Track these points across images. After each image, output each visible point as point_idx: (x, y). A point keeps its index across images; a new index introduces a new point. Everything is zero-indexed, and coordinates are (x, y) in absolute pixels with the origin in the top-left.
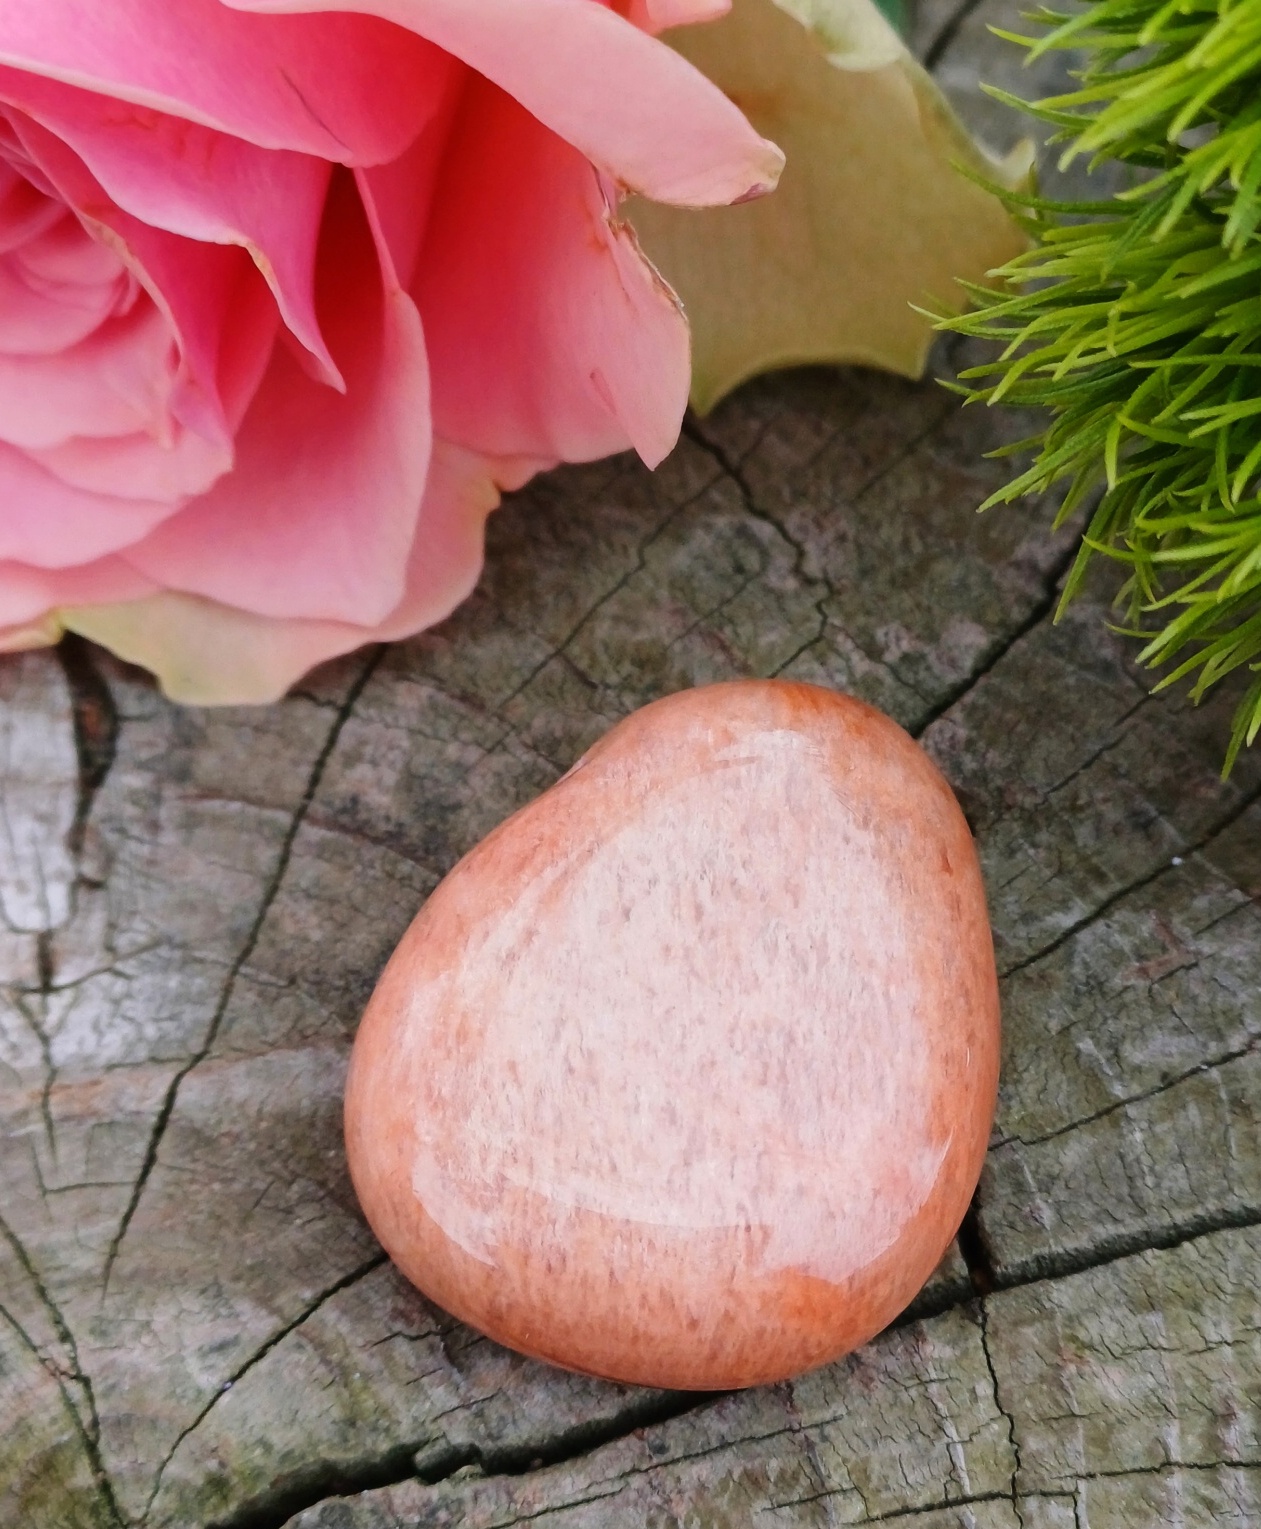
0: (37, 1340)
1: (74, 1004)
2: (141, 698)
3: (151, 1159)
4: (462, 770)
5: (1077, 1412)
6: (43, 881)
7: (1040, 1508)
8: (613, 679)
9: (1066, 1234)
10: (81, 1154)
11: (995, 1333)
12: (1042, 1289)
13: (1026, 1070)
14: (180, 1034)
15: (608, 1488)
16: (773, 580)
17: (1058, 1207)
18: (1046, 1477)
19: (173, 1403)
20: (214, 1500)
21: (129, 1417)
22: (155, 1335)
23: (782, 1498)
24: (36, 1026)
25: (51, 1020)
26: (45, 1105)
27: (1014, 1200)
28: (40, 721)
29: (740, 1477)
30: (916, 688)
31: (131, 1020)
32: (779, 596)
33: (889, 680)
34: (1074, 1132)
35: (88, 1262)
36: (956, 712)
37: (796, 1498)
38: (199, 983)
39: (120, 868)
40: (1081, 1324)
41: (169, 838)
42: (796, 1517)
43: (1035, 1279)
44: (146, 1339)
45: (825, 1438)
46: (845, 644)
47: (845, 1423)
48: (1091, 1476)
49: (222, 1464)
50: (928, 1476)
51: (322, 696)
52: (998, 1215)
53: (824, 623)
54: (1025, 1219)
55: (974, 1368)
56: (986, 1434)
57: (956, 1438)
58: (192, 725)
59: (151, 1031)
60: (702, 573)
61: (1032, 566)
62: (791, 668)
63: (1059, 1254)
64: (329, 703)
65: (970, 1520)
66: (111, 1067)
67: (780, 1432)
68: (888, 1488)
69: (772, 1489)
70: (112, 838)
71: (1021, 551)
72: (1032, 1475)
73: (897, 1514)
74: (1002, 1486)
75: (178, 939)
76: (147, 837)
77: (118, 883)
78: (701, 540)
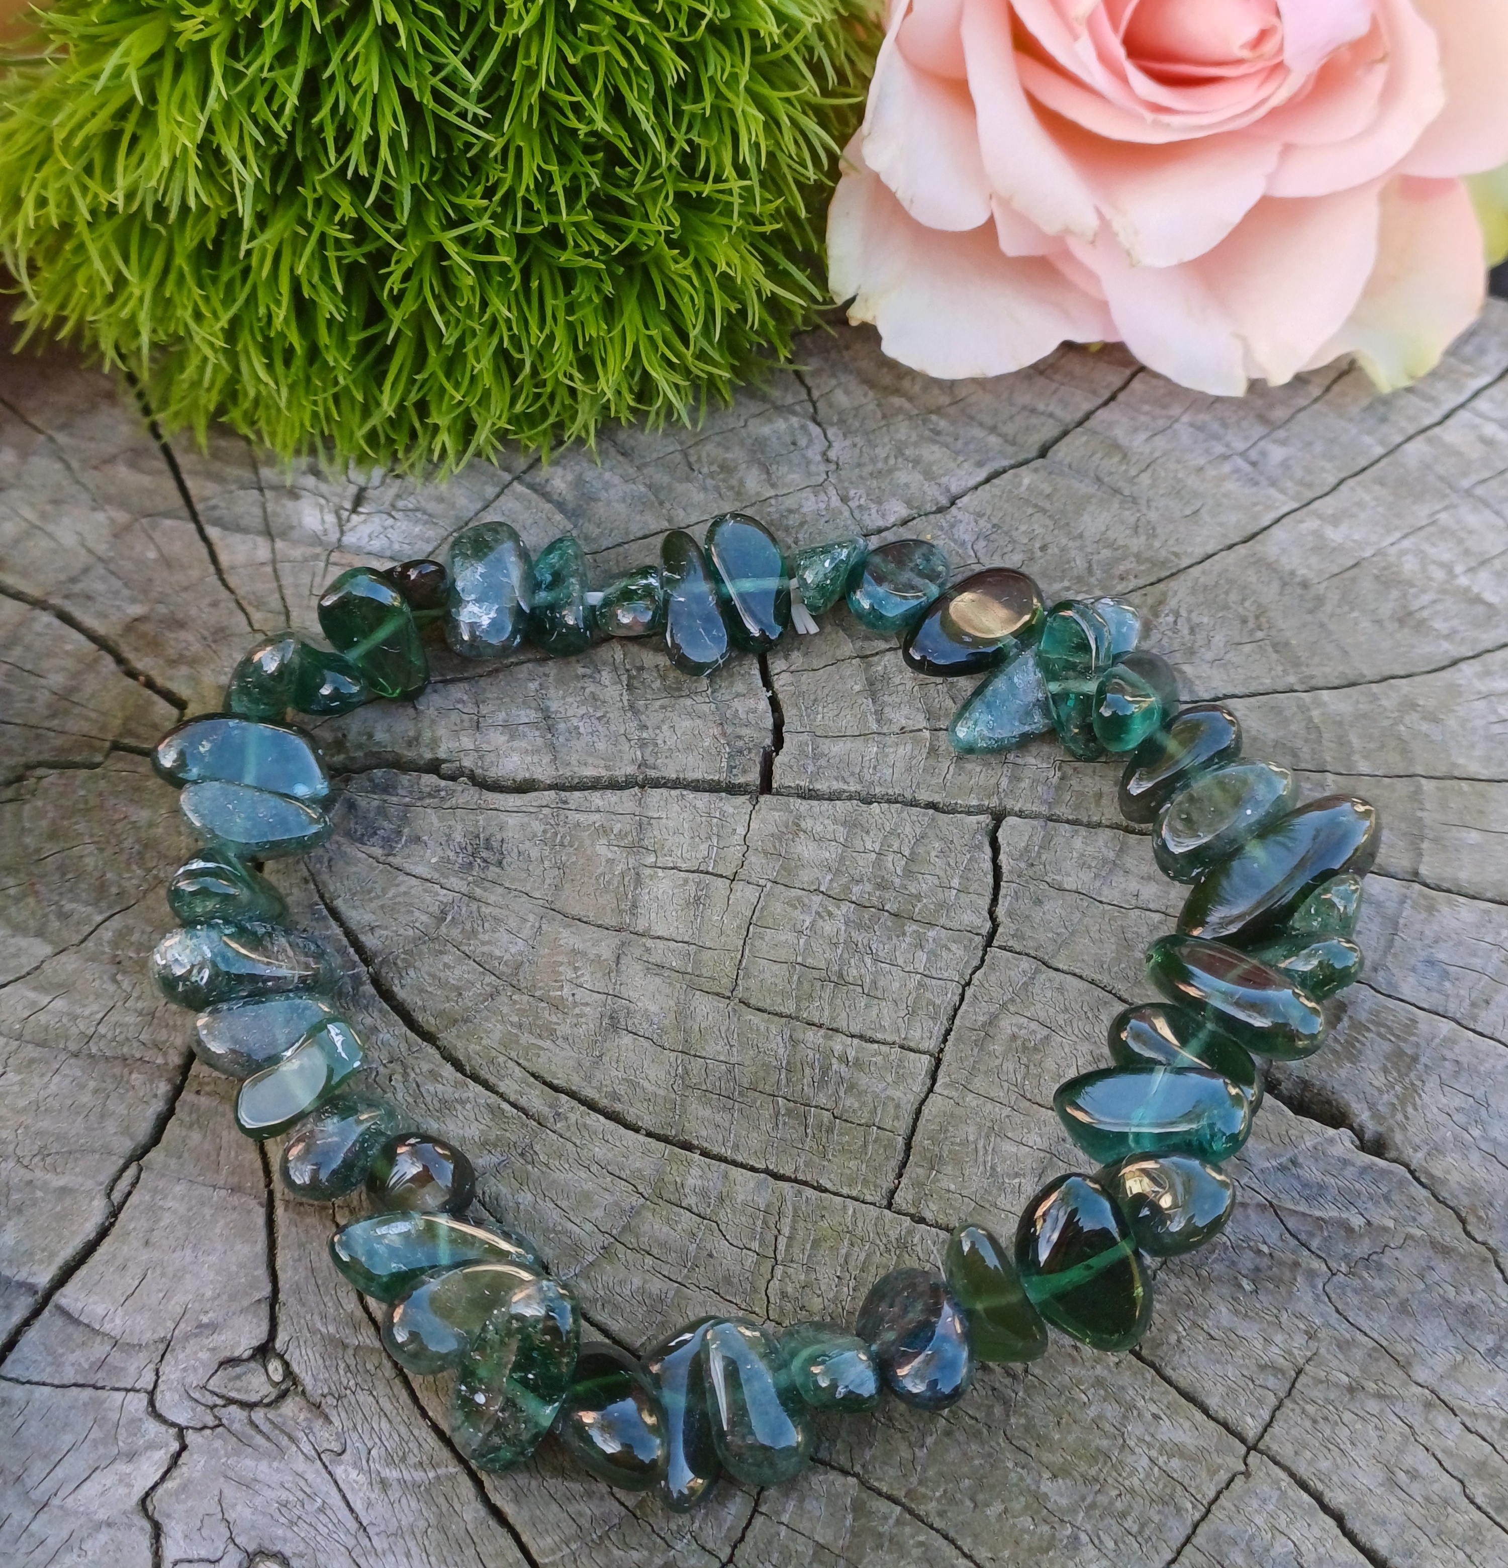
1: (364, 522)
4: (607, 486)
7: (744, 887)
8: (705, 470)
11: (760, 810)
15: (531, 809)
16: (810, 453)
17: (819, 767)
18: (753, 876)
24: (341, 525)
25: (350, 525)
26: (329, 556)
27: (798, 758)
29: (599, 827)
30: (858, 523)
31: (389, 538)
32: (808, 462)
33: (847, 514)
34: (843, 738)
37: (622, 843)
38: (431, 533)
40: (804, 820)
43: (792, 795)
45: (649, 823)
46: (832, 492)
47: (664, 821)
48: (776, 882)
50: (693, 857)
53: (826, 480)
55: (741, 821)
56: (732, 849)
59: (396, 546)
60: (774, 439)
61: (947, 490)
62: (799, 494)
63: (809, 788)
66: (370, 552)
67: (628, 814)
68: (671, 856)
69: (612, 836)
71: (944, 480)
72: (747, 873)
73: (669, 868)
74: (729, 873)
75: (429, 511)
78: (781, 425)
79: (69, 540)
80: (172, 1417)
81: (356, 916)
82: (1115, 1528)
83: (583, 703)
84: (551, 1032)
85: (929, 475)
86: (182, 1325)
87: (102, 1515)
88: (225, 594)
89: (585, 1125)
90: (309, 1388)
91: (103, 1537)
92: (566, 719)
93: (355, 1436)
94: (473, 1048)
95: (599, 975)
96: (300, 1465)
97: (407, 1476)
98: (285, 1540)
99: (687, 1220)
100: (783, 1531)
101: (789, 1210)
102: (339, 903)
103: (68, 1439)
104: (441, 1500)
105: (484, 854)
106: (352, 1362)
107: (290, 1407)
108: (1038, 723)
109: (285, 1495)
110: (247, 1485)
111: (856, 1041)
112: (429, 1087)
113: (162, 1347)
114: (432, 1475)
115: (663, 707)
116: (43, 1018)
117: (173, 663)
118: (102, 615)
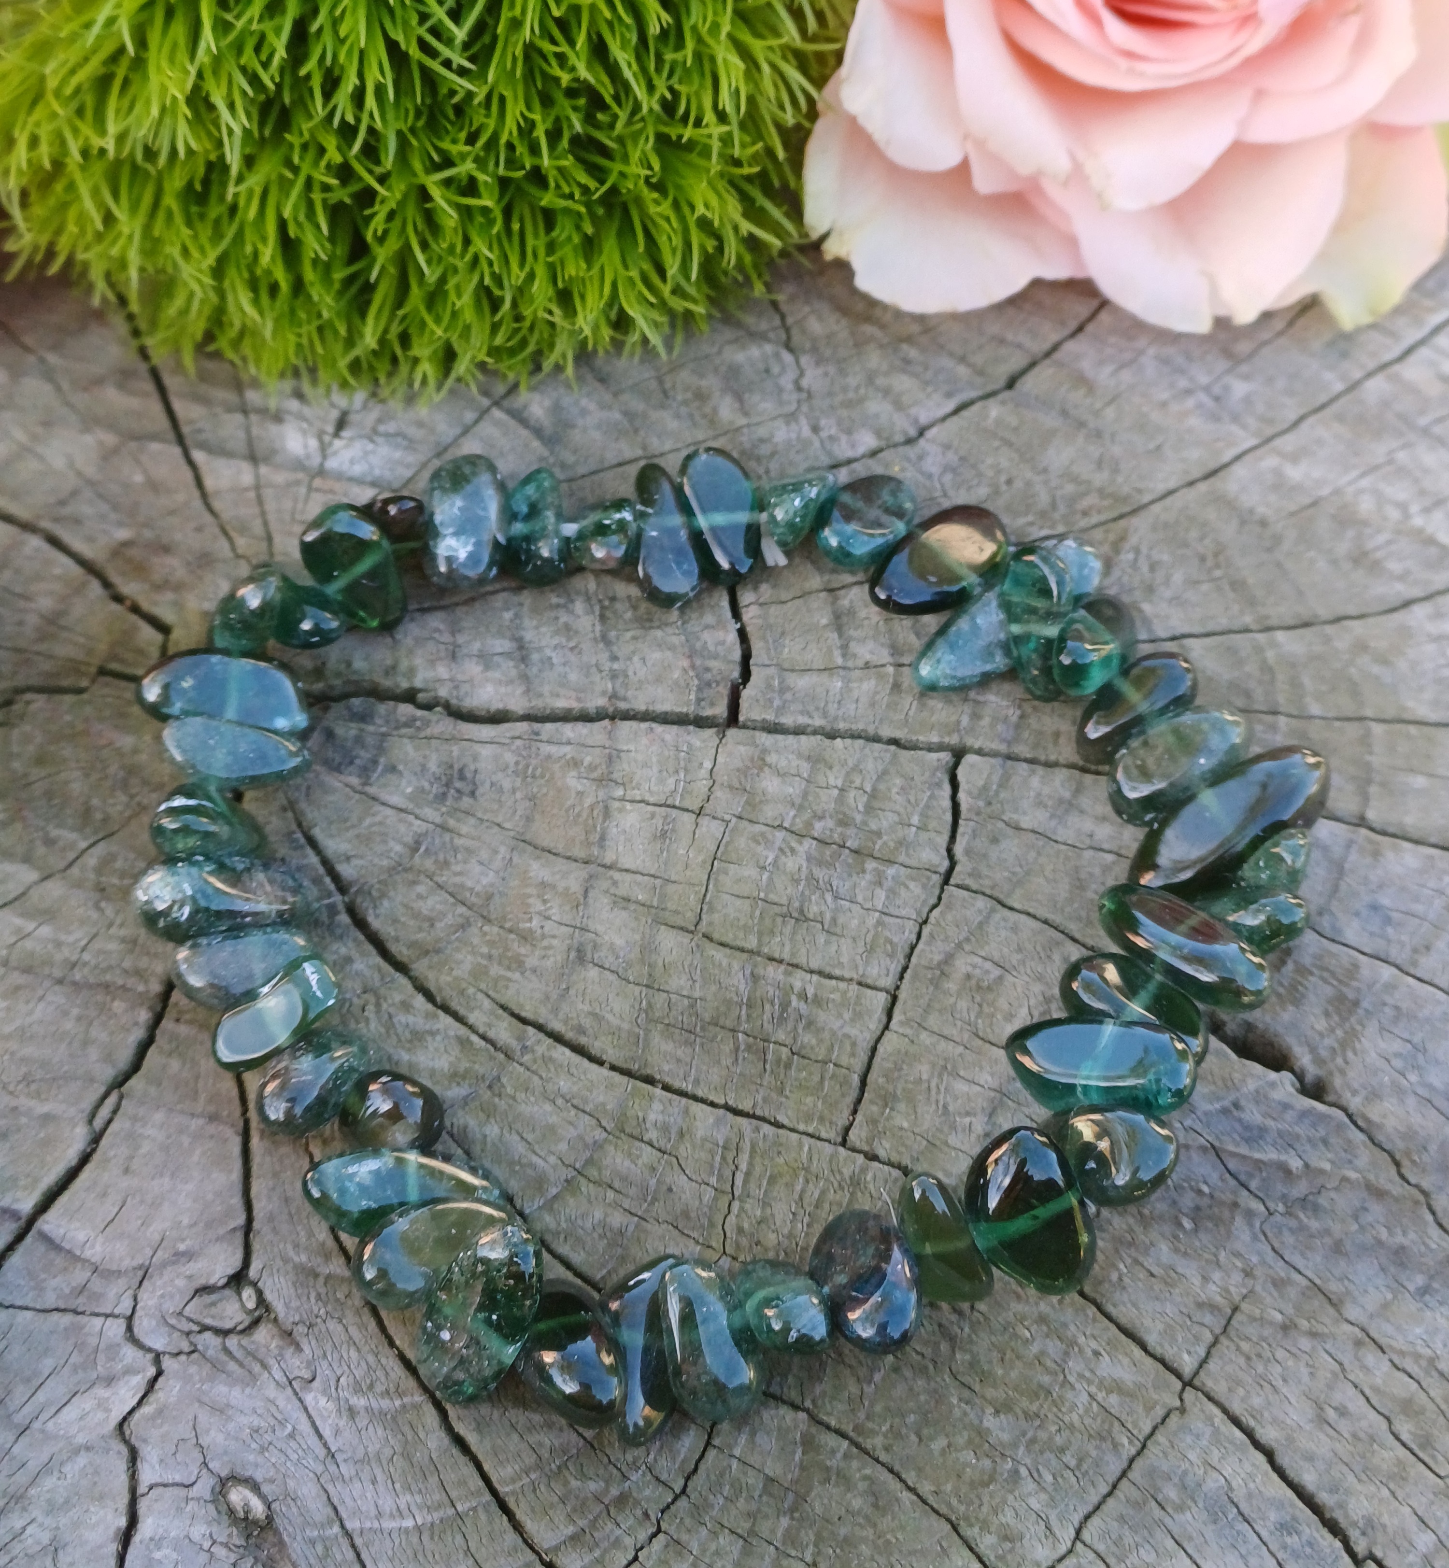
1: (347, 446)
4: (584, 412)
5: (748, 789)
7: (708, 822)
9: (782, 715)
11: (726, 743)
12: (758, 736)
13: (798, 637)
14: (391, 478)
15: (504, 741)
16: (782, 381)
17: (785, 702)
18: (718, 811)
23: (585, 775)
24: (323, 449)
25: (331, 449)
26: (312, 481)
27: (764, 691)
29: (570, 759)
30: (829, 454)
31: (370, 463)
32: (780, 390)
33: (817, 444)
34: (810, 672)
37: (593, 777)
38: (410, 459)
40: (769, 755)
42: (589, 785)
43: (757, 729)
45: (618, 756)
46: (803, 421)
47: (633, 754)
48: (740, 818)
50: (661, 789)
52: (753, 694)
53: (797, 409)
54: (765, 702)
55: (706, 754)
56: (698, 783)
59: (377, 472)
60: (747, 367)
61: (916, 421)
62: (771, 423)
65: (672, 815)
66: (350, 478)
67: (598, 747)
68: (638, 789)
69: (582, 769)
71: (913, 411)
72: (712, 807)
73: (639, 802)
74: (696, 807)
75: (409, 437)
78: (755, 352)
79: (59, 463)
80: (149, 1342)
81: (333, 845)
82: (1054, 1462)
83: (557, 632)
84: (518, 964)
85: (899, 406)
86: (160, 1253)
87: (80, 1439)
88: (208, 518)
89: (550, 1058)
90: (281, 1315)
91: (82, 1460)
92: (540, 649)
93: (325, 1364)
94: (445, 979)
95: (567, 908)
96: (271, 1391)
97: (374, 1404)
98: (257, 1465)
99: (648, 1154)
100: (735, 1464)
101: (746, 1146)
102: (318, 833)
103: (48, 1363)
104: (407, 1429)
105: (458, 784)
106: (323, 1290)
107: (263, 1334)
108: (999, 662)
109: (256, 1422)
110: (221, 1410)
111: (815, 978)
112: (401, 1018)
113: (140, 1273)
114: (398, 1403)
115: (634, 638)
116: (28, 944)
117: (160, 587)
118: (90, 539)
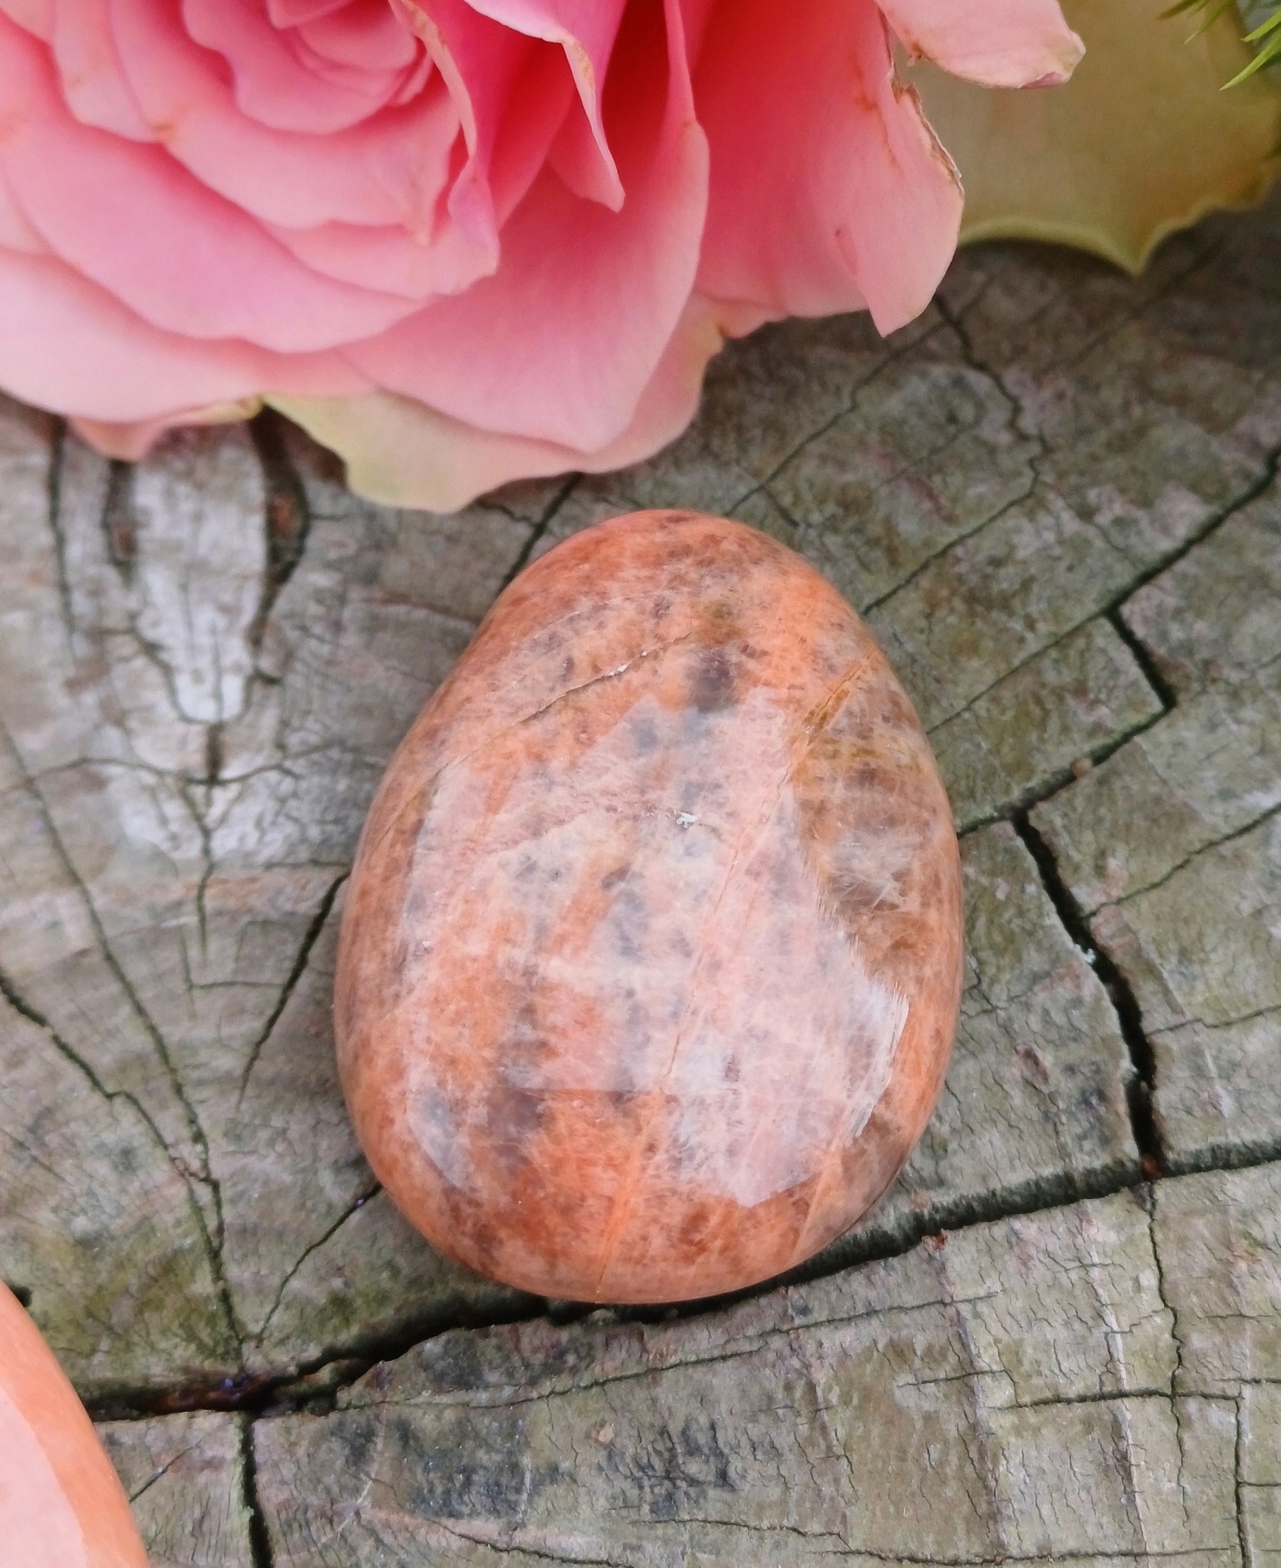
0: (169, 1138)
1: (240, 798)
2: (335, 498)
3: (302, 962)
5: (1246, 1311)
6: (219, 673)
7: (1200, 1410)
8: (816, 517)
9: (1244, 1124)
10: (232, 951)
11: (1164, 1223)
12: (1215, 1180)
13: (1214, 950)
14: (343, 838)
15: (746, 1347)
16: (987, 432)
17: (1238, 1095)
18: (1209, 1379)
19: (303, 1214)
20: (335, 1321)
21: (256, 1228)
22: (290, 1143)
23: (927, 1374)
24: (199, 819)
25: (215, 812)
26: (200, 897)
27: (1193, 1085)
28: (232, 511)
29: (886, 1347)
30: (1125, 553)
31: (296, 820)
32: (993, 450)
33: (1099, 543)
34: (1259, 1019)
35: (229, 1062)
36: (1165, 580)
37: (942, 1375)
38: (368, 789)
39: (299, 666)
40: (1255, 1221)
41: (351, 639)
42: (941, 1395)
43: (1208, 1169)
44: (280, 1147)
45: (977, 1315)
46: (1059, 504)
47: (1001, 1301)
48: (1257, 1382)
49: (347, 1284)
50: (1083, 1365)
51: (518, 510)
52: (1174, 1098)
53: (1035, 480)
54: (1203, 1105)
55: (1140, 1257)
56: (1148, 1327)
57: (1116, 1328)
58: (384, 530)
59: (314, 833)
60: (914, 420)
62: (999, 523)
63: (1235, 1145)
64: (525, 519)
65: (1124, 1416)
66: (269, 866)
67: (929, 1304)
68: (1040, 1374)
69: (917, 1363)
70: (292, 635)
71: (1246, 427)
72: (1194, 1374)
73: (1046, 1402)
74: (1160, 1383)
75: (351, 743)
76: (328, 637)
77: (295, 680)
78: (916, 387)
85: (1214, 423)
105: (688, 1467)
